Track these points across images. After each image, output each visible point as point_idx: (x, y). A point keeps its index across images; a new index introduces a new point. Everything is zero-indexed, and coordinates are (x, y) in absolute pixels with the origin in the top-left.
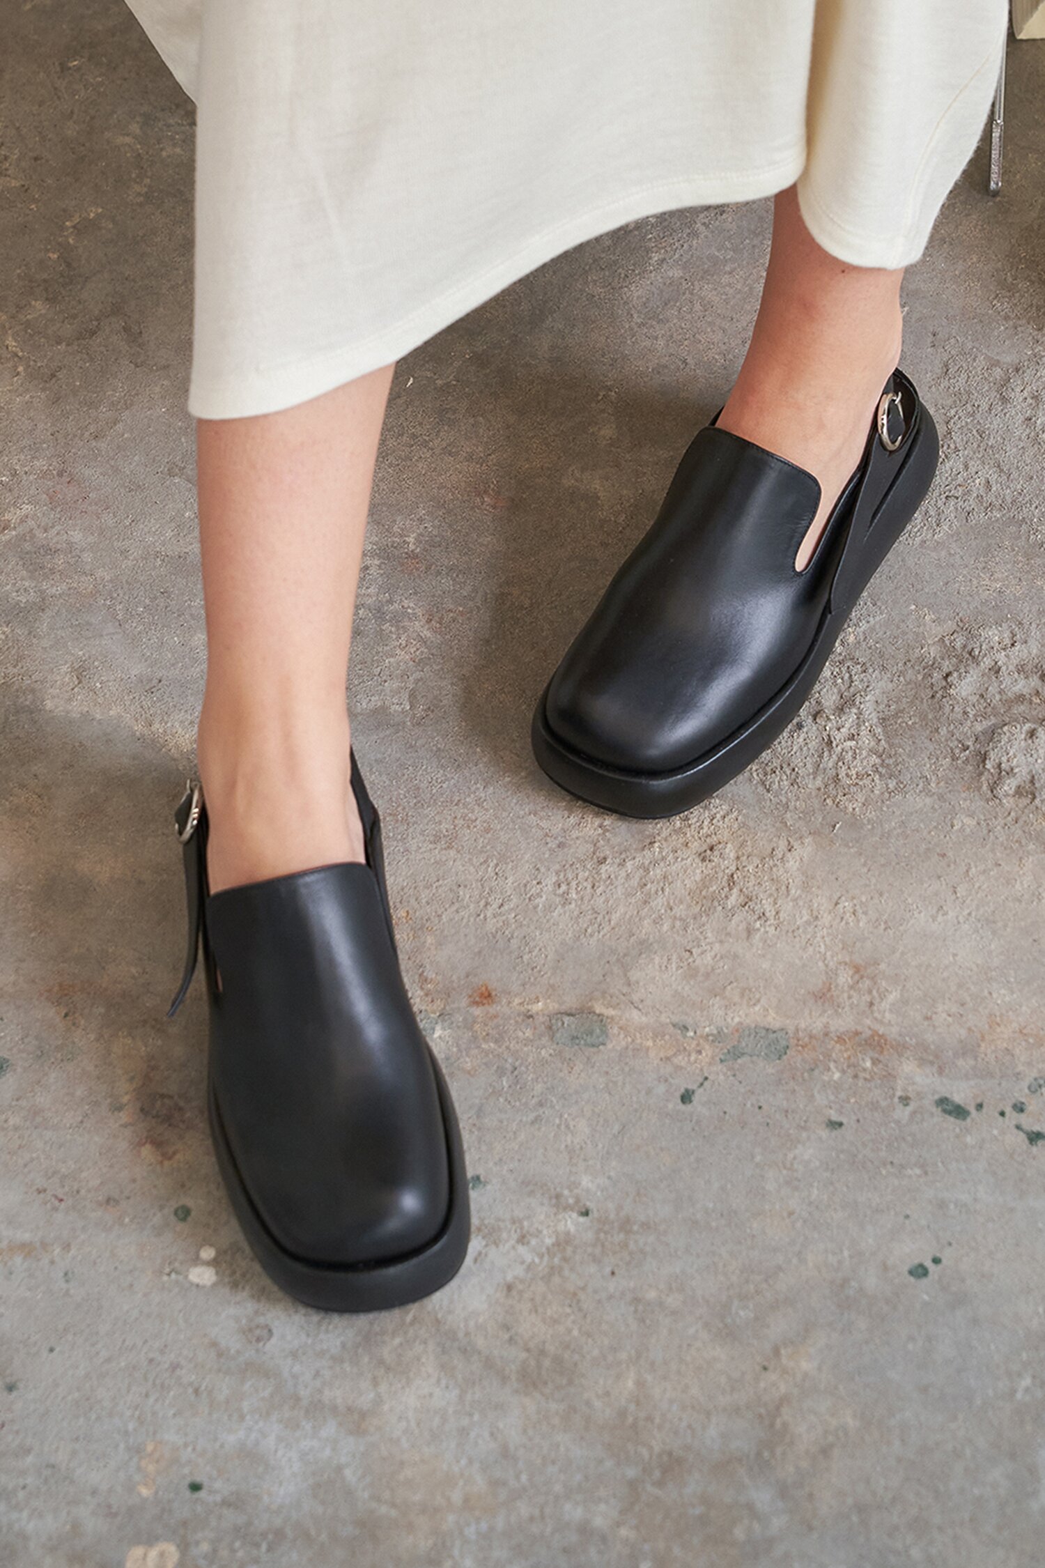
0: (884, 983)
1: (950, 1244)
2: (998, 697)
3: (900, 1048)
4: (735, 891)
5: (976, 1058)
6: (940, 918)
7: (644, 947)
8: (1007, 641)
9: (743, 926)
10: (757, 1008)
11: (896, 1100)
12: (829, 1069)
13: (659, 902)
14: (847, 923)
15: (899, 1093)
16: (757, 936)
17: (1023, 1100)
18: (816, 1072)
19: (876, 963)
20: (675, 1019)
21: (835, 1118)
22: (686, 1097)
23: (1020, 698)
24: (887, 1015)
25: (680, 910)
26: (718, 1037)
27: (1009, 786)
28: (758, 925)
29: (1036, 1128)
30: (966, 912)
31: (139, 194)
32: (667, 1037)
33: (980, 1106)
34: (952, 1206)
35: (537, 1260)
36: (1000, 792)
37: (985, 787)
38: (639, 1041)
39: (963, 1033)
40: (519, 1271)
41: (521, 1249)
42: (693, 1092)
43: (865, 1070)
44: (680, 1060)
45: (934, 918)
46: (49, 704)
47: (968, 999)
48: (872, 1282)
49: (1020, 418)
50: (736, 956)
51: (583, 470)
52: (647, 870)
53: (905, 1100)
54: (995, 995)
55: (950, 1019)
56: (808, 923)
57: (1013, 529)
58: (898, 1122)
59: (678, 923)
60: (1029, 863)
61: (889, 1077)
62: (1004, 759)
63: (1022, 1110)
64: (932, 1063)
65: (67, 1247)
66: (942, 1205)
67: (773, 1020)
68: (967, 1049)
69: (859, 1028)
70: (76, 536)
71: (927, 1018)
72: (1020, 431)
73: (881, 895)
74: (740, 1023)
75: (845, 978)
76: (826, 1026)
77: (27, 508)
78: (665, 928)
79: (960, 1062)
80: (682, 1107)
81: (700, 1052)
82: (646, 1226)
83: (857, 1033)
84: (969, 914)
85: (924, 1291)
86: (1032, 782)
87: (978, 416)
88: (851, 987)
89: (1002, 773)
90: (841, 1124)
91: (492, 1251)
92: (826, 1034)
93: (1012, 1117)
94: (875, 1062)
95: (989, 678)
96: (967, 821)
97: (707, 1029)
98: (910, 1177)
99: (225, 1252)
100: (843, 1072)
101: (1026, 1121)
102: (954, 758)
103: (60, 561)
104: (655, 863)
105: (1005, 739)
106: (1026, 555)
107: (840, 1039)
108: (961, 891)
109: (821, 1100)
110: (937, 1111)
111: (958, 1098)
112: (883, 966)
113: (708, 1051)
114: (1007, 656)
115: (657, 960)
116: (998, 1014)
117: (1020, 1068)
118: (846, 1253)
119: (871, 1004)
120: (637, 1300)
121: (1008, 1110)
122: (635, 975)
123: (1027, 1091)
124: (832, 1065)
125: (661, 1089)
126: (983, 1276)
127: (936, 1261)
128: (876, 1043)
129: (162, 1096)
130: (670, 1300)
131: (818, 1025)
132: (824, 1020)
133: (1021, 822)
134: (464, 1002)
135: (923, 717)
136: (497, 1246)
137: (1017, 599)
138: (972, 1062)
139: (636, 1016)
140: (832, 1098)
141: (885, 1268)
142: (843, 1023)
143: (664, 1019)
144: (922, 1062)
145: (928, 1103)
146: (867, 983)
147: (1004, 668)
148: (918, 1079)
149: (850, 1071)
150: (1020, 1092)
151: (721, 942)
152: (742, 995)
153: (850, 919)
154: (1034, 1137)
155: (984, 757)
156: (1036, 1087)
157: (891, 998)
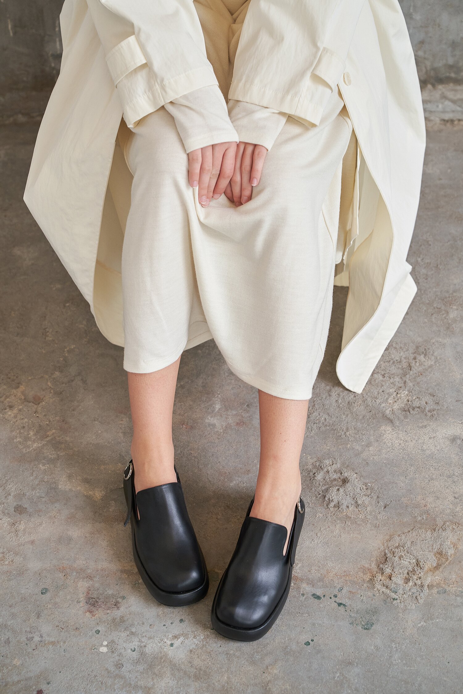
1: (316, 636)
2: (329, 479)
3: (301, 580)
6: (313, 543)
8: (331, 464)
11: (301, 595)
15: (301, 593)
17: (336, 594)
23: (335, 480)
24: (298, 571)
27: (332, 505)
29: (340, 602)
33: (324, 596)
34: (317, 625)
35: (199, 643)
36: (329, 506)
37: (325, 505)
39: (320, 575)
40: (194, 646)
41: (194, 640)
46: (60, 487)
47: (321, 565)
48: (294, 647)
49: (334, 401)
51: (211, 417)
53: (303, 595)
54: (328, 564)
55: (316, 571)
57: (332, 432)
58: (301, 601)
60: (338, 526)
61: (299, 588)
62: (330, 497)
63: (336, 597)
64: (311, 584)
65: (65, 642)
66: (314, 624)
68: (321, 580)
70: (68, 439)
71: (309, 571)
72: (334, 404)
77: (54, 431)
79: (319, 584)
84: (321, 541)
85: (308, 649)
86: (338, 503)
87: (322, 400)
89: (330, 501)
91: (186, 641)
93: (334, 599)
94: (295, 584)
95: (326, 474)
96: (320, 515)
98: (305, 616)
99: (110, 643)
101: (338, 600)
102: (317, 497)
103: (63, 446)
105: (331, 491)
106: (336, 439)
108: (319, 535)
110: (312, 598)
111: (318, 594)
114: (331, 468)
116: (329, 569)
117: (336, 585)
118: (287, 639)
120: (227, 654)
121: (332, 597)
123: (337, 591)
126: (326, 644)
127: (312, 640)
129: (92, 598)
130: (237, 653)
133: (335, 515)
135: (308, 486)
136: (188, 639)
137: (334, 452)
138: (322, 583)
141: (298, 643)
144: (308, 584)
145: (310, 595)
147: (330, 471)
148: (307, 589)
150: (336, 592)
154: (340, 604)
155: (325, 497)
156: (340, 590)
157: (299, 565)
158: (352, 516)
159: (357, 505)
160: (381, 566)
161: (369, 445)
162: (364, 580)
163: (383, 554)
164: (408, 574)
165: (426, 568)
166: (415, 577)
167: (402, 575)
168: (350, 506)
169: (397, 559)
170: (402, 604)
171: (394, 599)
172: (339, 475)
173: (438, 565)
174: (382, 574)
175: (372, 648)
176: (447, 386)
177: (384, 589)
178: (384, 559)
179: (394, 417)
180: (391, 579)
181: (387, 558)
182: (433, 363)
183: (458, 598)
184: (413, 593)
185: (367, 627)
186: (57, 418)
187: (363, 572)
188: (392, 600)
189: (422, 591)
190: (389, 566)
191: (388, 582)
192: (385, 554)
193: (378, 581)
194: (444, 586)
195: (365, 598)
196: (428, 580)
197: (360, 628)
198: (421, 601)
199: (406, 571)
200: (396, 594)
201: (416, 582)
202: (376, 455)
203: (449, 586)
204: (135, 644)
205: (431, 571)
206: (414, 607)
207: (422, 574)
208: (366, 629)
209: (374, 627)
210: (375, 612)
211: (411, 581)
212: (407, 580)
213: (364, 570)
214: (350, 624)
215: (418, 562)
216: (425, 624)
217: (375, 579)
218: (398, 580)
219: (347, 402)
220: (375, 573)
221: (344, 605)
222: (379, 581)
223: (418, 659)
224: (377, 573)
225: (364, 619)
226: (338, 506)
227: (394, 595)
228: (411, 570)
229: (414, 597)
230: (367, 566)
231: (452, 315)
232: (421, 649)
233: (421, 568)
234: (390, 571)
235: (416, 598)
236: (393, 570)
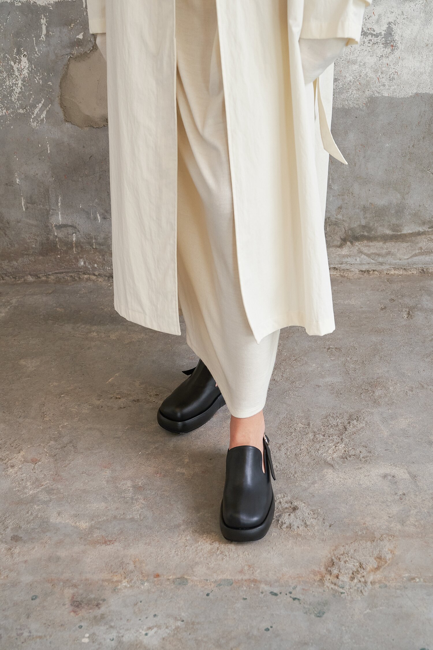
0: (256, 568)
1: (274, 623)
2: (281, 508)
3: (260, 582)
4: (219, 551)
5: (279, 583)
7: (197, 563)
8: (283, 497)
9: (221, 558)
10: (225, 575)
11: (260, 593)
12: (243, 587)
13: (200, 554)
14: (246, 556)
15: (260, 591)
16: (225, 560)
17: (291, 591)
18: (240, 588)
19: (254, 564)
20: (205, 578)
21: (245, 597)
22: (208, 595)
23: (286, 508)
24: (257, 575)
25: (205, 556)
26: (215, 582)
27: (285, 526)
28: (225, 557)
29: (295, 597)
30: (275, 553)
31: (76, 420)
32: (203, 582)
33: (281, 593)
34: (275, 615)
35: (171, 632)
36: (282, 527)
37: (279, 527)
38: (196, 583)
39: (276, 578)
40: (166, 635)
41: (167, 630)
42: (209, 594)
43: (252, 587)
44: (206, 587)
45: (268, 554)
46: (51, 521)
47: (277, 570)
48: (255, 632)
49: (284, 453)
50: (219, 564)
51: (181, 468)
52: (197, 548)
53: (262, 593)
54: (283, 569)
55: (272, 575)
56: (237, 557)
57: (283, 475)
58: (260, 597)
59: (205, 558)
60: (290, 542)
61: (258, 588)
62: (283, 520)
63: (291, 593)
64: (268, 585)
65: (51, 636)
66: (272, 615)
67: (229, 577)
68: (276, 581)
69: (250, 578)
70: (59, 486)
71: (267, 575)
72: (284, 456)
73: (255, 550)
74: (221, 578)
75: (246, 568)
76: (242, 578)
77: (47, 481)
78: (202, 559)
79: (275, 584)
80: (207, 597)
81: (211, 585)
82: (198, 623)
83: (250, 579)
85: (268, 634)
86: (290, 525)
87: (274, 453)
88: (248, 570)
89: (283, 523)
90: (246, 599)
91: (159, 631)
92: (242, 580)
93: (289, 595)
94: (254, 585)
95: (279, 504)
96: (275, 534)
97: (213, 580)
98: (264, 609)
99: (91, 635)
100: (246, 587)
101: (293, 596)
103: (55, 491)
104: (199, 546)
105: (283, 516)
106: (286, 480)
107: (246, 581)
108: (274, 548)
109: (241, 594)
110: (270, 595)
111: (275, 592)
112: (255, 565)
113: (213, 585)
114: (283, 500)
115: (200, 566)
116: (284, 573)
117: (290, 584)
118: (249, 627)
119: (253, 573)
120: (196, 640)
121: (288, 593)
122: (194, 570)
124: (244, 586)
125: (202, 593)
126: (283, 630)
127: (271, 627)
128: (255, 581)
129: (76, 601)
130: (204, 639)
131: (240, 578)
132: (242, 577)
133: (288, 533)
134: (152, 577)
136: (160, 629)
137: (285, 489)
139: (195, 578)
140: (244, 593)
141: (258, 629)
142: (246, 577)
143: (202, 578)
144: (266, 584)
145: (268, 593)
146: (252, 569)
147: (282, 502)
148: (265, 588)
149: (248, 587)
150: (291, 589)
151: (216, 562)
152: (221, 572)
153: (247, 556)
154: (294, 599)
155: (278, 521)
156: (294, 588)
157: (258, 571)
158: (303, 534)
159: (306, 526)
160: (329, 569)
161: (314, 483)
162: (315, 580)
163: (330, 560)
164: (353, 574)
165: (368, 569)
166: (359, 576)
167: (347, 575)
168: (300, 526)
169: (342, 563)
170: (349, 596)
171: (342, 593)
172: (290, 504)
173: (378, 566)
174: (331, 574)
175: (325, 631)
176: (377, 440)
177: (333, 586)
178: (331, 564)
179: (334, 463)
180: (338, 578)
181: (334, 563)
182: (364, 425)
183: (398, 591)
184: (358, 588)
185: (320, 615)
186: (51, 473)
187: (314, 574)
188: (340, 594)
189: (366, 586)
190: (336, 568)
191: (335, 580)
192: (332, 560)
193: (327, 580)
194: (384, 582)
195: (316, 593)
196: (371, 578)
197: (313, 616)
198: (366, 594)
199: (351, 572)
200: (344, 589)
201: (360, 579)
202: (320, 490)
203: (389, 582)
204: (114, 634)
205: (372, 571)
206: (359, 598)
207: (365, 573)
208: (319, 616)
209: (325, 615)
210: (326, 603)
211: (356, 579)
212: (352, 579)
213: (315, 573)
214: (305, 613)
215: (361, 564)
216: (370, 611)
217: (325, 579)
218: (344, 578)
219: (294, 454)
220: (324, 574)
221: (299, 599)
222: (328, 580)
223: (366, 638)
224: (326, 574)
225: (316, 609)
226: (290, 527)
227: (341, 590)
228: (356, 571)
229: (360, 591)
230: (317, 569)
231: (377, 394)
232: (368, 630)
233: (364, 569)
234: (337, 572)
235: (361, 591)
236: (340, 571)
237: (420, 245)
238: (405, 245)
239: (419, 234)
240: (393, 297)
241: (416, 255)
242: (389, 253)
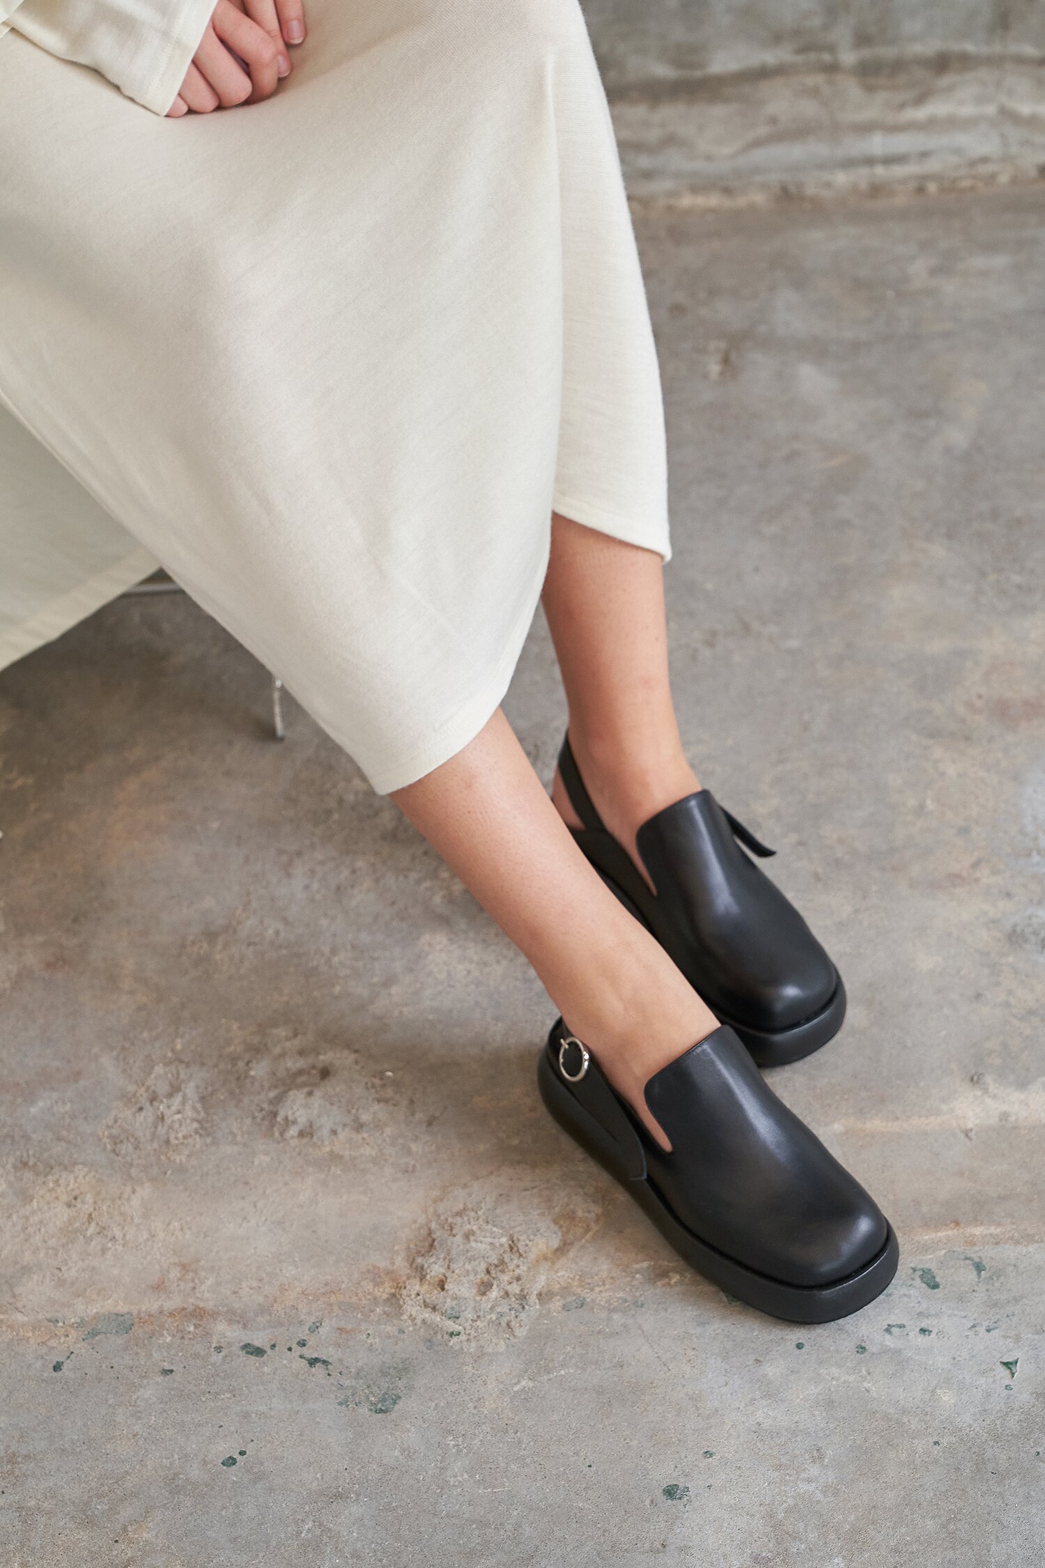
0: (203, 1273)
1: (252, 1441)
2: (284, 1073)
3: (214, 1315)
4: (93, 1224)
5: (270, 1315)
6: (244, 1225)
7: (26, 1270)
8: (291, 1034)
9: (99, 1247)
10: (109, 1301)
11: (213, 1350)
12: (163, 1335)
13: (37, 1240)
14: (177, 1236)
15: (214, 1345)
16: (110, 1253)
17: (305, 1338)
18: (154, 1339)
19: (198, 1261)
20: (49, 1316)
21: (167, 1366)
22: (57, 1367)
23: (301, 1071)
24: (206, 1294)
25: (52, 1243)
26: (81, 1324)
27: (293, 1131)
28: (110, 1245)
29: (315, 1355)
30: (263, 1219)
32: (43, 1329)
33: (273, 1346)
34: (254, 1415)
36: (287, 1136)
37: (276, 1134)
38: (21, 1334)
39: (261, 1299)
42: (63, 1363)
43: (189, 1332)
44: (53, 1343)
45: (240, 1226)
47: (265, 1276)
48: (195, 1473)
49: (301, 887)
50: (94, 1268)
52: (27, 1218)
53: (219, 1349)
54: (284, 1271)
55: (251, 1291)
56: (148, 1240)
57: (296, 960)
58: (213, 1364)
59: (51, 1252)
60: (309, 1181)
61: (207, 1334)
62: (290, 1113)
63: (304, 1345)
64: (238, 1322)
66: (246, 1415)
67: (122, 1308)
68: (264, 1310)
69: (185, 1306)
71: (235, 1293)
72: (301, 895)
73: (201, 1215)
74: (98, 1313)
75: (174, 1274)
76: (161, 1307)
78: (42, 1255)
79: (259, 1319)
80: (54, 1374)
81: (67, 1336)
82: (27, 1457)
83: (184, 1309)
84: (266, 1220)
85: (233, 1474)
86: (311, 1126)
88: (180, 1279)
89: (288, 1122)
90: (172, 1371)
92: (161, 1312)
93: (298, 1350)
94: (196, 1326)
95: (278, 1061)
96: (263, 1157)
97: (73, 1320)
98: (223, 1399)
100: (174, 1336)
101: (309, 1352)
102: (254, 1118)
104: (34, 1212)
105: (290, 1100)
106: (305, 976)
107: (171, 1315)
108: (260, 1205)
109: (156, 1356)
110: (242, 1353)
111: (257, 1343)
112: (202, 1263)
113: (73, 1334)
114: (291, 1044)
115: (35, 1277)
116: (286, 1283)
117: (303, 1317)
118: (176, 1457)
119: (194, 1288)
120: (20, 1508)
121: (294, 1346)
122: (17, 1290)
123: (308, 1332)
124: (165, 1332)
125: (39, 1364)
126: (276, 1458)
127: (242, 1453)
128: (198, 1314)
130: (46, 1505)
131: (155, 1307)
132: (159, 1303)
133: (303, 1154)
135: (232, 1093)
137: (299, 1006)
138: (267, 1318)
139: (20, 1318)
140: (165, 1354)
141: (205, 1463)
142: (174, 1303)
143: (40, 1317)
144: (230, 1322)
145: (236, 1349)
146: (191, 1275)
147: (289, 1053)
148: (228, 1334)
149: (179, 1335)
150: (303, 1333)
151: (83, 1260)
152: (99, 1294)
153: (179, 1234)
154: (313, 1362)
155: (275, 1114)
156: (314, 1328)
157: (209, 1283)
158: (347, 1153)
159: (358, 1128)
160: (419, 1260)
161: (388, 982)
162: (375, 1299)
163: (424, 1232)
164: (488, 1272)
165: (532, 1256)
166: (505, 1278)
167: (471, 1277)
168: (339, 1130)
169: (459, 1239)
170: (473, 1344)
171: (452, 1334)
172: (311, 1059)
173: (565, 1244)
174: (422, 1278)
175: (397, 1453)
177: (427, 1314)
178: (427, 1244)
179: (452, 911)
180: (443, 1289)
181: (434, 1240)
183: (616, 1316)
184: (501, 1315)
185: (382, 1408)
187: (374, 1280)
188: (447, 1337)
189: (523, 1308)
190: (438, 1259)
191: (435, 1296)
192: (430, 1233)
193: (409, 1296)
194: (579, 1290)
195: (377, 1340)
196: (541, 1282)
197: (364, 1410)
198: (521, 1332)
199: (483, 1266)
200: (458, 1321)
201: (509, 1288)
202: (406, 1004)
203: (592, 1290)
205: (546, 1259)
206: (502, 1347)
207: (524, 1268)
208: (381, 1411)
209: (400, 1405)
210: (403, 1369)
211: (494, 1287)
212: (484, 1288)
213: (376, 1276)
214: (341, 1404)
215: (513, 1242)
216: (531, 1384)
217: (404, 1292)
218: (463, 1289)
220: (404, 1278)
221: (324, 1362)
222: (413, 1296)
223: (514, 1467)
224: (409, 1278)
225: (375, 1389)
226: (307, 1133)
227: (451, 1326)
228: (496, 1262)
229: (504, 1324)
230: (383, 1264)
232: (520, 1442)
233: (521, 1255)
234: (442, 1270)
235: (508, 1325)
236: (449, 1268)
237: (773, 108)
238: (719, 111)
239: (764, 73)
240: (680, 297)
241: (758, 143)
242: (670, 141)
